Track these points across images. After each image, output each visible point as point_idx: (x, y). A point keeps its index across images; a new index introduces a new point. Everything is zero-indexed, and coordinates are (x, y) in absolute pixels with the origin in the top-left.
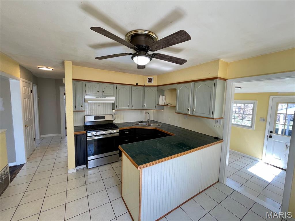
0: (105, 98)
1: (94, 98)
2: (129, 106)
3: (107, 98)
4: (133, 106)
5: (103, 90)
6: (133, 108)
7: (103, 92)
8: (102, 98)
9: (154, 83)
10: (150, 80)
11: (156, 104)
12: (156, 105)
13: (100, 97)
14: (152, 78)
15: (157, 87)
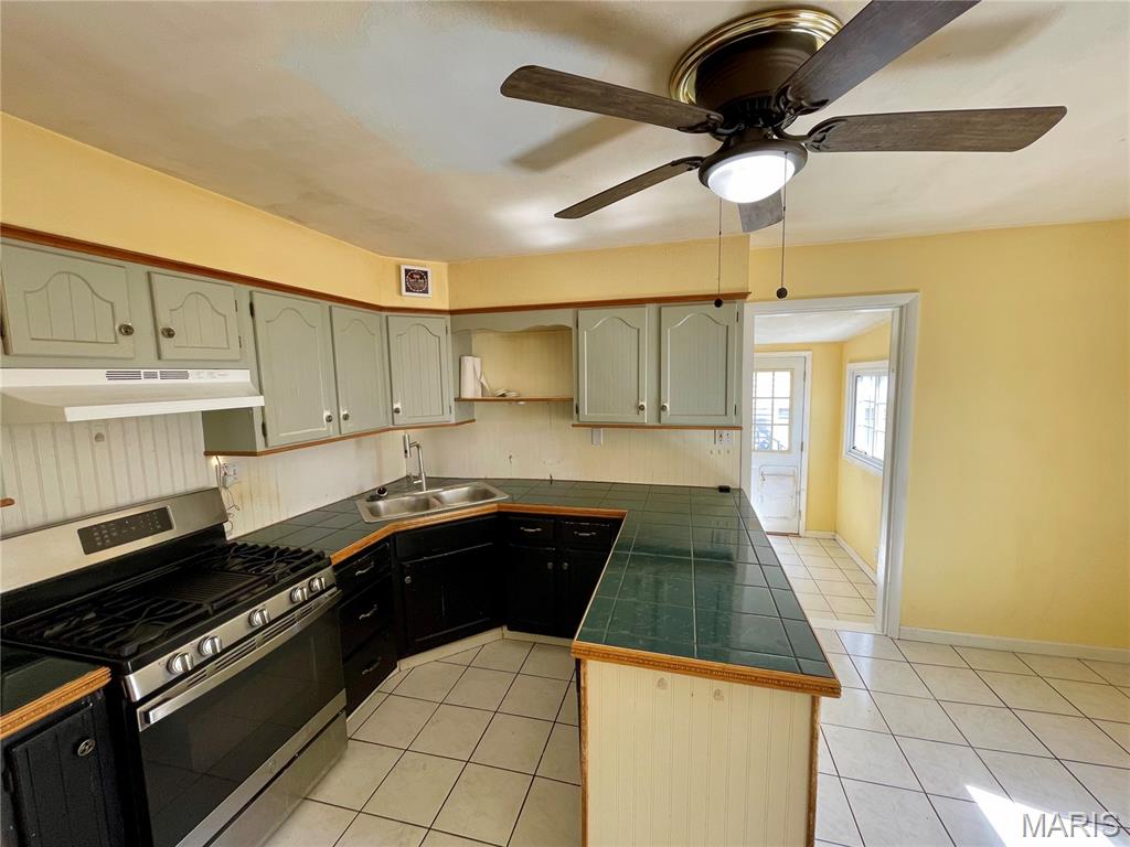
0: (186, 376)
1: (96, 378)
2: (329, 419)
3: (198, 378)
4: (346, 417)
5: (164, 322)
6: (348, 428)
7: (169, 333)
8: (164, 376)
9: (437, 296)
10: (417, 280)
11: (452, 400)
12: (453, 403)
13: (148, 376)
14: (426, 273)
15: (448, 317)
